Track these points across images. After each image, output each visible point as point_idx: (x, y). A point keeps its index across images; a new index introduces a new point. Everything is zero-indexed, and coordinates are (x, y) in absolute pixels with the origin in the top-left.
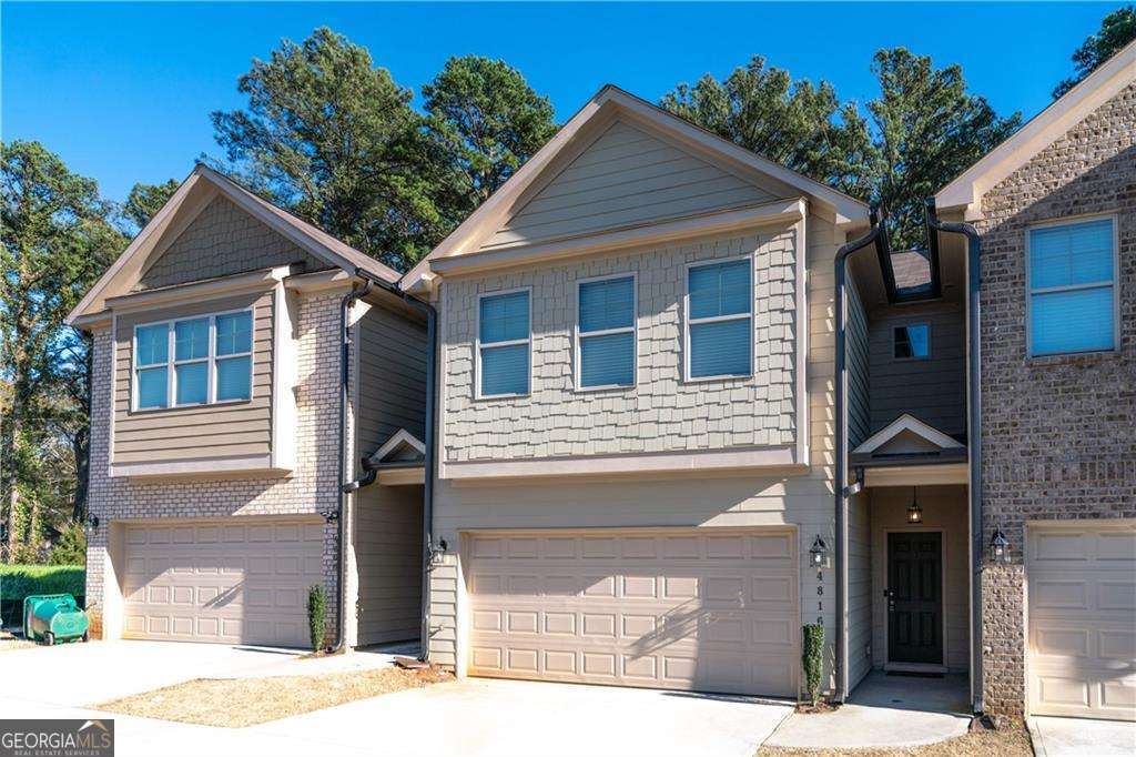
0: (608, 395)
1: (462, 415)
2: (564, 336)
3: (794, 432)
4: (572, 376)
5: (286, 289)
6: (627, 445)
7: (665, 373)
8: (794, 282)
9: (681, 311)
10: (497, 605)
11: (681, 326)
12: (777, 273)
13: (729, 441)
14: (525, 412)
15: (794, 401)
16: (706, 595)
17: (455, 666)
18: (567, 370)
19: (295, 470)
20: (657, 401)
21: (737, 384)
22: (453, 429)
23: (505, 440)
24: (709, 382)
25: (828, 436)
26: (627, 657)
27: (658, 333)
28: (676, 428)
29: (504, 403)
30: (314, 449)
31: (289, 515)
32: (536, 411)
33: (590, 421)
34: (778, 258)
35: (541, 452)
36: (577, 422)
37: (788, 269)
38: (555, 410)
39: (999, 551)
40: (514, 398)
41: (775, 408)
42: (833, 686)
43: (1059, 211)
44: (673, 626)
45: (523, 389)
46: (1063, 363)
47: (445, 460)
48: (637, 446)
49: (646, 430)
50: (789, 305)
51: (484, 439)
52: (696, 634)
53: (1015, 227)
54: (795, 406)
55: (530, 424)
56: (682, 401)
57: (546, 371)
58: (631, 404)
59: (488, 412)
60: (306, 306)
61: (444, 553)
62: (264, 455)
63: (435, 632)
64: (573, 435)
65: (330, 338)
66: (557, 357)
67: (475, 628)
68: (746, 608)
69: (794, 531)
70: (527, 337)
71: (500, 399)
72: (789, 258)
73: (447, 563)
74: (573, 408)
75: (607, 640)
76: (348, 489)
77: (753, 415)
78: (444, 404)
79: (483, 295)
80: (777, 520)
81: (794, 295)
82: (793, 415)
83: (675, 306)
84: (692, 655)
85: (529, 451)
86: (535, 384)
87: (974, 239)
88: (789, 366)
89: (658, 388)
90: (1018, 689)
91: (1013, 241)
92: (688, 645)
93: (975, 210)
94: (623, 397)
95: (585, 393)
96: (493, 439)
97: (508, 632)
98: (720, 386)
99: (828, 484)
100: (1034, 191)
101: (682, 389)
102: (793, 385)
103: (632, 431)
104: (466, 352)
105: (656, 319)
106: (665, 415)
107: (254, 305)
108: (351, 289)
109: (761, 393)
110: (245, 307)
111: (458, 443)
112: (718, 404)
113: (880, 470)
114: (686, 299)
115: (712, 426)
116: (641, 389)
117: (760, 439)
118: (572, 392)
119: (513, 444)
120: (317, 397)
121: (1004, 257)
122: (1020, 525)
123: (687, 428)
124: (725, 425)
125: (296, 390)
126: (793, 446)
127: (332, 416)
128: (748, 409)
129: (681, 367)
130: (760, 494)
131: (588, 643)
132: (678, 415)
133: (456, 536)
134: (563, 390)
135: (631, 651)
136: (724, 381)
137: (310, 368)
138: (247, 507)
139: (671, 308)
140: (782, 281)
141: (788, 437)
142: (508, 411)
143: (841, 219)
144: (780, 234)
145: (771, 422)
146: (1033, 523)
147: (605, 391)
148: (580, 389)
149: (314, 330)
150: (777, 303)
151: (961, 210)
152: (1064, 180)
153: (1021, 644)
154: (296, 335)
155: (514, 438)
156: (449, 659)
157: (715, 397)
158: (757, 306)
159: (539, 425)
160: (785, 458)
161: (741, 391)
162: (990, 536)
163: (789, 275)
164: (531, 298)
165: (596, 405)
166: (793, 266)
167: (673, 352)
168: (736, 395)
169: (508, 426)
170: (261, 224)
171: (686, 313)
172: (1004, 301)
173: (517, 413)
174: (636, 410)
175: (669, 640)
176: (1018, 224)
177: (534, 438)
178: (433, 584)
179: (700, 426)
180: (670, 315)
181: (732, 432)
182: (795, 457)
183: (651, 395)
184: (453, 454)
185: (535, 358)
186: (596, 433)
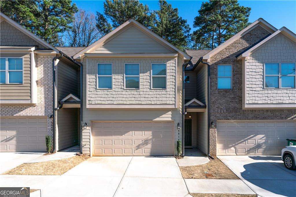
0: (133, 90)
1: (93, 92)
2: (121, 76)
3: (175, 101)
4: (124, 85)
5: (34, 53)
6: (137, 102)
7: (146, 87)
8: (175, 70)
9: (150, 73)
10: (100, 138)
11: (150, 77)
12: (172, 68)
13: (161, 102)
14: (111, 93)
15: (175, 95)
16: (153, 135)
17: (90, 154)
18: (122, 84)
19: (37, 104)
20: (145, 93)
21: (163, 90)
22: (90, 96)
23: (105, 99)
24: (157, 90)
25: (180, 102)
26: (135, 149)
27: (145, 77)
28: (149, 99)
29: (105, 90)
30: (44, 98)
31: (35, 116)
32: (114, 93)
33: (128, 96)
34: (172, 65)
35: (115, 103)
36: (125, 96)
37: (174, 67)
38: (119, 93)
39: (213, 126)
40: (108, 89)
41: (171, 96)
42: (181, 153)
43: (223, 63)
44: (146, 142)
45: (110, 87)
46: (224, 91)
47: (88, 103)
48: (140, 102)
49: (142, 99)
50: (174, 75)
51: (99, 99)
52: (151, 143)
53: (216, 64)
54: (175, 96)
55: (112, 96)
56: (150, 93)
57: (116, 84)
58: (138, 93)
59: (100, 92)
60: (39, 58)
61: (86, 126)
62: (29, 100)
63: (84, 146)
64: (124, 99)
65: (49, 68)
66: (120, 80)
67: (94, 144)
68: (162, 138)
69: (173, 122)
70: (111, 75)
71: (104, 89)
72: (174, 65)
73: (87, 129)
74: (124, 93)
75: (130, 146)
76: (56, 109)
77: (166, 97)
78: (88, 89)
79: (99, 63)
80: (170, 119)
81: (175, 73)
82: (175, 98)
83: (149, 72)
84: (150, 148)
85: (112, 102)
86: (113, 86)
87: (209, 66)
88: (174, 88)
89: (145, 90)
90: (215, 151)
91: (215, 67)
92: (149, 146)
93: (209, 61)
94: (136, 91)
95: (127, 90)
96: (102, 99)
97: (104, 145)
98: (159, 91)
99: (180, 112)
100: (219, 58)
101: (150, 90)
102: (175, 92)
103: (139, 99)
104: (94, 77)
105: (144, 74)
106: (147, 96)
107: (23, 57)
108: (56, 56)
109: (168, 93)
110: (20, 57)
111: (92, 99)
112: (159, 94)
113: (189, 109)
114: (152, 71)
115: (157, 99)
116: (141, 90)
117: (168, 103)
118: (123, 89)
119: (108, 100)
120: (44, 84)
121: (214, 70)
122: (216, 121)
123: (152, 99)
124: (160, 99)
125: (37, 82)
126: (175, 104)
127: (50, 90)
128: (165, 96)
129: (150, 86)
130: (167, 114)
131: (125, 147)
132: (149, 96)
133: (90, 122)
134: (121, 88)
135: (136, 148)
136: (160, 90)
137: (42, 76)
138: (19, 113)
139: (148, 72)
140: (173, 69)
141: (174, 102)
142: (106, 92)
143: (185, 58)
144: (172, 59)
145: (170, 99)
146: (218, 120)
147: (132, 90)
148: (125, 89)
149: (43, 65)
150: (172, 74)
151: (207, 60)
152: (224, 57)
153: (216, 143)
154: (37, 66)
155: (108, 99)
156: (88, 152)
157: (158, 93)
158: (168, 74)
159: (115, 96)
160: (173, 107)
161: (164, 92)
162: (211, 123)
163: (174, 68)
164: (112, 66)
165: (129, 93)
166: (175, 67)
167: (148, 82)
168: (163, 93)
169: (106, 96)
170: (21, 32)
171: (152, 74)
172: (214, 78)
173: (108, 93)
174: (140, 94)
175: (145, 145)
176: (217, 64)
177: (113, 99)
178: (83, 134)
179: (155, 99)
180: (148, 74)
181: (162, 101)
182: (175, 107)
183: (143, 91)
184: (90, 102)
185: (113, 80)
186: (130, 99)
